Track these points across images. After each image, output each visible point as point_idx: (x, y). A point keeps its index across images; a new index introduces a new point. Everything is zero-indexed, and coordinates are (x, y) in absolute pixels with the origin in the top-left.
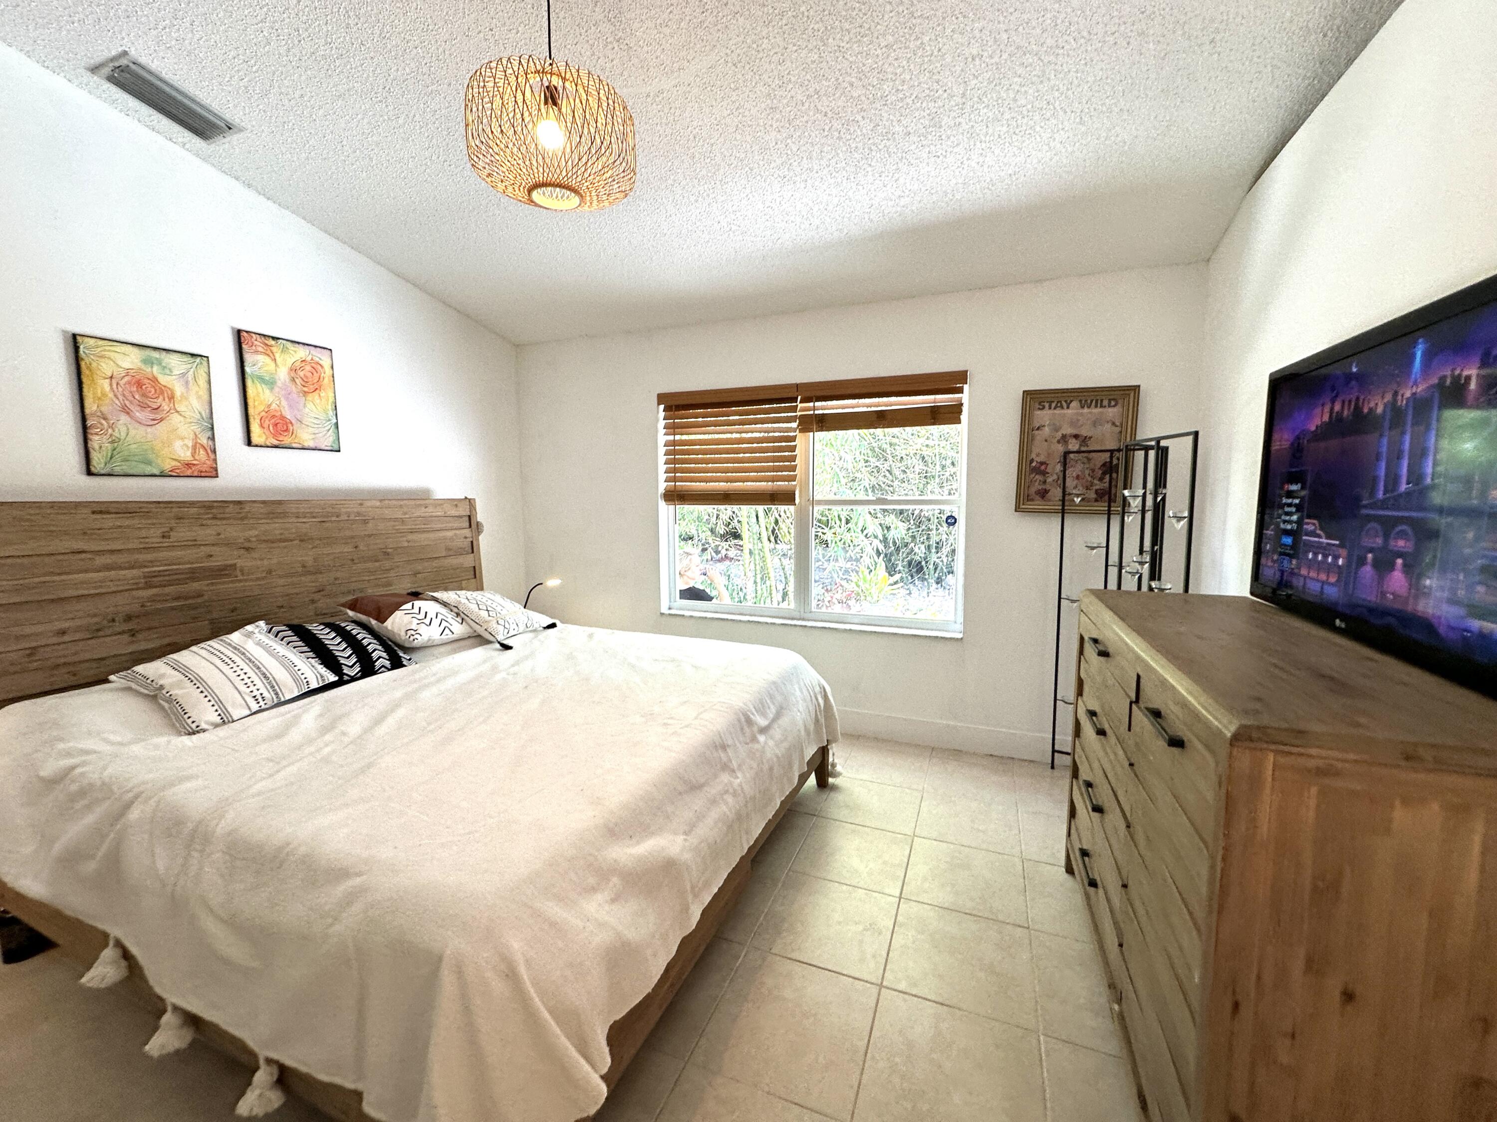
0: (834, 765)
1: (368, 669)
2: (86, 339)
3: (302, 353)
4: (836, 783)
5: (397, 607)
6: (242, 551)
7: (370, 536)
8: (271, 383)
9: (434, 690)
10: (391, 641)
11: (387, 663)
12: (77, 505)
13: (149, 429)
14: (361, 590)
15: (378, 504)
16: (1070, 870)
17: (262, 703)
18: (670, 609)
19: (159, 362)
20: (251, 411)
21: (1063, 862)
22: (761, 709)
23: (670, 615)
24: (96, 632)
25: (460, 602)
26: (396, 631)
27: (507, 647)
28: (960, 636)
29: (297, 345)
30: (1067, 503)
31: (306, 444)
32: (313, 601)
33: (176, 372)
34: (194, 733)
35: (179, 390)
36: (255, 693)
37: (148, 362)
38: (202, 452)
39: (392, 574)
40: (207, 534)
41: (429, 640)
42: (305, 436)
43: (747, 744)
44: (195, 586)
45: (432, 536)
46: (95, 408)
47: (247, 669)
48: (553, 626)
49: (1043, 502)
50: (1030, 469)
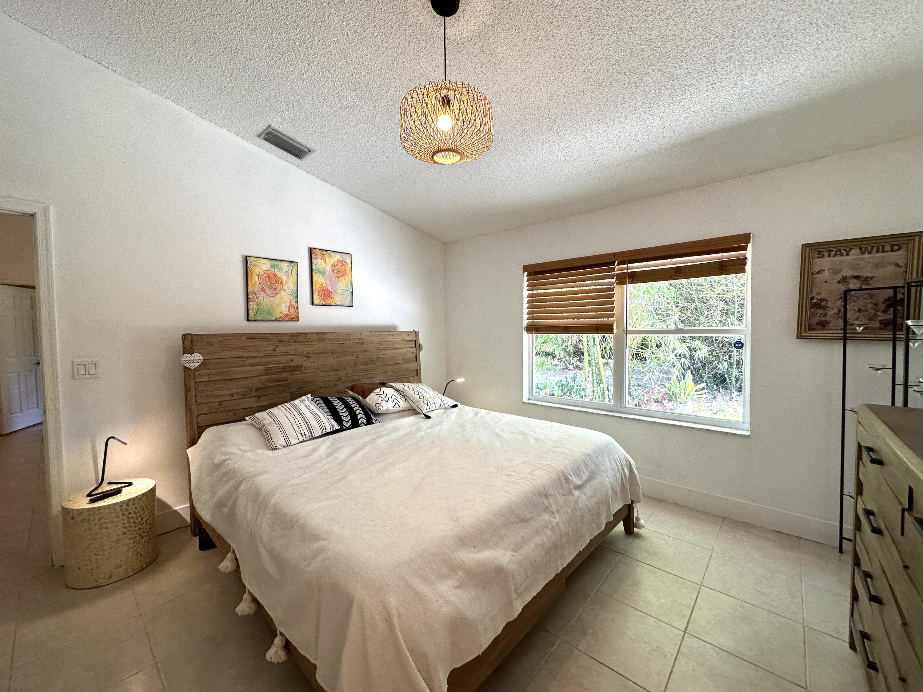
0: (638, 519)
1: (355, 424)
2: (251, 258)
3: (338, 257)
4: (640, 532)
5: (372, 390)
6: (306, 358)
7: (364, 351)
8: (323, 273)
9: (385, 438)
10: (369, 409)
11: (365, 421)
12: (241, 335)
13: (272, 299)
14: (359, 380)
15: (369, 334)
16: (853, 646)
17: (304, 437)
18: (529, 399)
19: (278, 266)
20: (314, 288)
21: (847, 638)
22: (577, 471)
23: (528, 403)
24: (244, 395)
25: (405, 389)
26: (371, 403)
27: (428, 417)
28: (748, 433)
29: (335, 253)
30: (848, 331)
31: (337, 303)
32: (336, 385)
33: (284, 271)
34: (274, 450)
35: (285, 279)
36: (302, 432)
37: (273, 267)
38: (292, 309)
39: (374, 372)
40: (290, 349)
41: (387, 410)
42: (337, 299)
43: (564, 495)
44: (285, 375)
45: (395, 351)
46: (252, 290)
47: (299, 419)
48: (456, 406)
49: (824, 331)
50: (811, 305)
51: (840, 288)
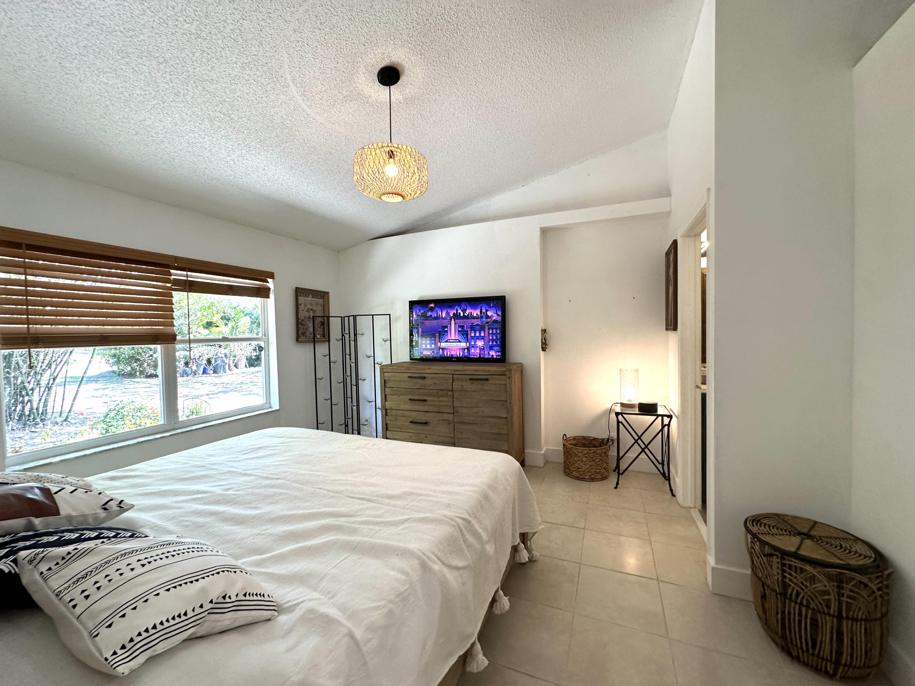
28: (278, 409)
30: (315, 338)
49: (304, 338)
50: (299, 323)
51: (307, 314)
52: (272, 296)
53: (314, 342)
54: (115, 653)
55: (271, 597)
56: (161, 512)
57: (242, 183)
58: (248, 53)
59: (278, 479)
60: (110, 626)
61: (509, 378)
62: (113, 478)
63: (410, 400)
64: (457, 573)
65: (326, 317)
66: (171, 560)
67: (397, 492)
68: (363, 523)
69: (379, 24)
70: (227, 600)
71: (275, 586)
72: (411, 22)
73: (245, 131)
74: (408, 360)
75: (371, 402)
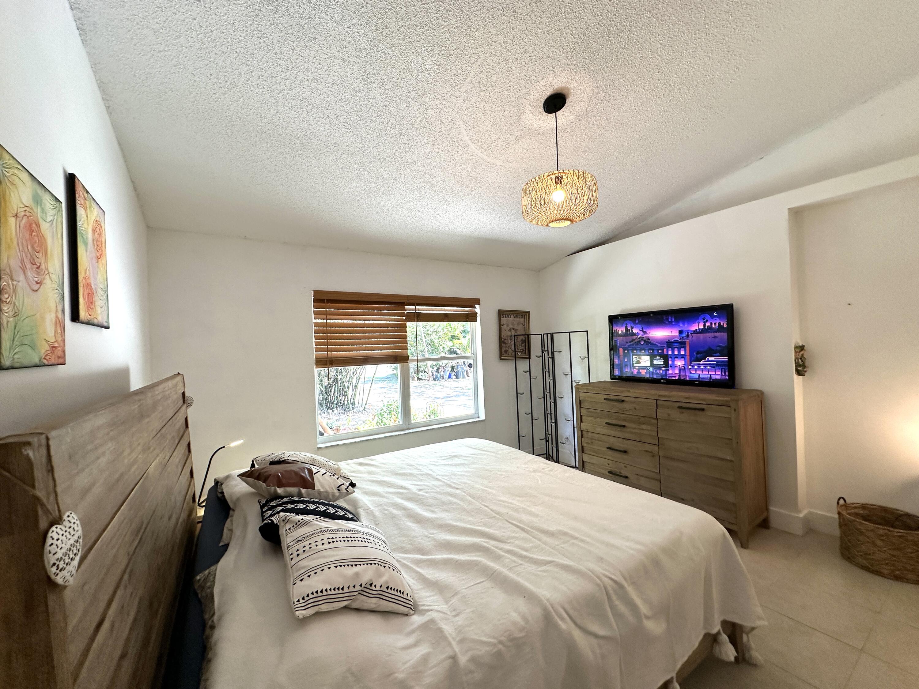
2: (4, 154)
3: (96, 212)
8: (86, 244)
20: (79, 277)
27: (353, 485)
28: (485, 419)
29: (94, 202)
30: (517, 355)
31: (99, 319)
33: (48, 218)
35: (49, 243)
42: (99, 310)
46: (6, 260)
49: (507, 355)
50: (502, 342)
51: (509, 334)
52: (478, 319)
53: (515, 359)
54: (298, 601)
55: (409, 595)
56: (376, 498)
57: (448, 230)
58: (435, 133)
59: (457, 489)
60: (301, 580)
61: (735, 410)
62: (361, 464)
63: (606, 423)
64: (594, 641)
65: (527, 335)
66: (346, 544)
67: (553, 528)
68: (509, 552)
69: (536, 63)
70: (373, 588)
71: (420, 587)
72: (567, 46)
73: (444, 191)
74: (608, 378)
75: (569, 420)
